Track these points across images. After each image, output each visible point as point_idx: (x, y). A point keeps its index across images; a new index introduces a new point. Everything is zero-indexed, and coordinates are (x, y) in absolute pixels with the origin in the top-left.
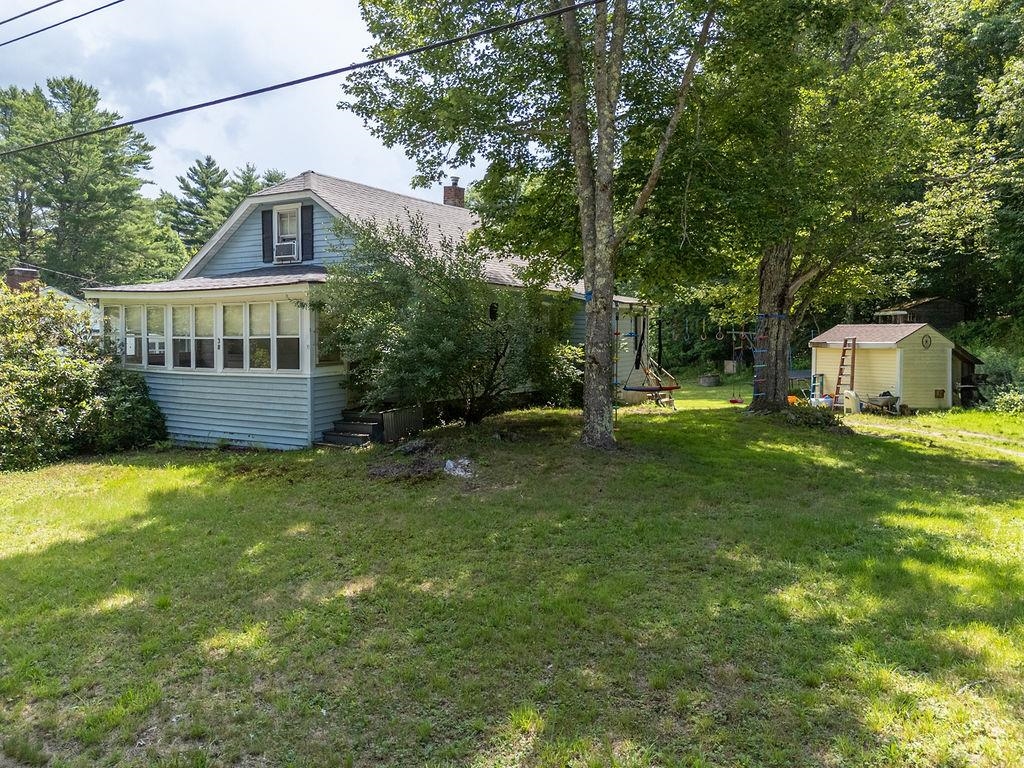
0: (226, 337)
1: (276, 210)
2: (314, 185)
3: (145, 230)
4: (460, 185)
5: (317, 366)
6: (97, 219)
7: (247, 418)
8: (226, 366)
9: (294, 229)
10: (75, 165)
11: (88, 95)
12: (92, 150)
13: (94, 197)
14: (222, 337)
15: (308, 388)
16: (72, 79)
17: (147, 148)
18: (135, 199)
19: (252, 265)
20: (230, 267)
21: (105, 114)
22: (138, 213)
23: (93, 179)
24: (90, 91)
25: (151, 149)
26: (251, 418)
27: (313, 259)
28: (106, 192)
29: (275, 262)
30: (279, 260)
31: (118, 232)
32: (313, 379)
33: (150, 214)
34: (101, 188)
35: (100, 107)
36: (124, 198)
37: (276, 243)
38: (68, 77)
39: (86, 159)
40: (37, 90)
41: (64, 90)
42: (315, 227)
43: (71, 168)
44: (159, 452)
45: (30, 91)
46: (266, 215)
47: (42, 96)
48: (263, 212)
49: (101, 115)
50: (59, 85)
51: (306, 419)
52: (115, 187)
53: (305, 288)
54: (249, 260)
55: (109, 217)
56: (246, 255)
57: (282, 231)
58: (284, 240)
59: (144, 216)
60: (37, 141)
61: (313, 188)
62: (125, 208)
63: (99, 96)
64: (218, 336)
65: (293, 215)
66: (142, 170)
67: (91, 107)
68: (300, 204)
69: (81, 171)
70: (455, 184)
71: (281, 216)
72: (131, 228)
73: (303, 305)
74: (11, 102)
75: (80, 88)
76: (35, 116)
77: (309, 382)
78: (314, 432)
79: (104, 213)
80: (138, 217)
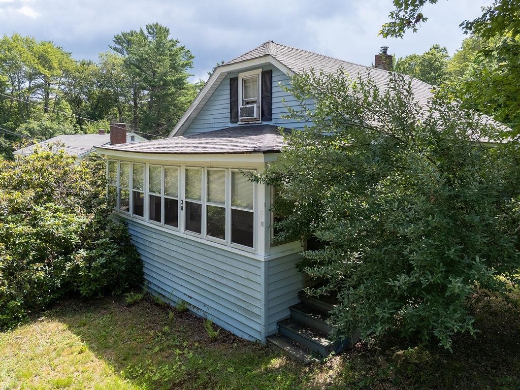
0: (188, 200)
1: (241, 76)
2: (272, 49)
3: (189, 100)
4: (388, 53)
5: (272, 245)
6: (167, 95)
7: (203, 286)
8: (187, 228)
9: (256, 93)
10: (158, 68)
11: (164, 32)
12: (165, 59)
13: (166, 84)
14: (184, 200)
15: (262, 272)
16: (157, 24)
17: (191, 57)
18: (185, 84)
19: (222, 125)
20: (206, 126)
21: (171, 41)
22: (186, 91)
23: (165, 74)
24: (166, 29)
25: (193, 58)
26: (207, 288)
27: (271, 120)
28: (171, 81)
29: (239, 123)
30: (242, 120)
31: (176, 102)
32: (267, 263)
33: (192, 92)
34: (169, 78)
35: (169, 38)
36: (179, 84)
37: (240, 106)
38: (155, 23)
39: (162, 64)
40: (141, 31)
41: (153, 30)
42: (274, 90)
43: (155, 69)
44: (130, 305)
45: (138, 31)
46: (233, 81)
47: (143, 33)
48: (231, 80)
49: (170, 41)
50: (151, 27)
51: (259, 308)
52: (176, 78)
53: (260, 159)
54: (220, 121)
55: (172, 94)
56: (218, 116)
57: (245, 95)
58: (248, 103)
59: (189, 93)
60: (140, 57)
61: (272, 53)
62: (181, 89)
63: (170, 32)
64: (181, 197)
65: (254, 80)
66: (189, 69)
67: (165, 37)
68: (261, 70)
69: (160, 70)
70: (385, 52)
71: (244, 81)
72: (182, 99)
73: (257, 180)
74: (130, 38)
75: (161, 28)
76: (140, 45)
77: (262, 266)
78: (267, 325)
79: (170, 92)
80: (187, 94)
